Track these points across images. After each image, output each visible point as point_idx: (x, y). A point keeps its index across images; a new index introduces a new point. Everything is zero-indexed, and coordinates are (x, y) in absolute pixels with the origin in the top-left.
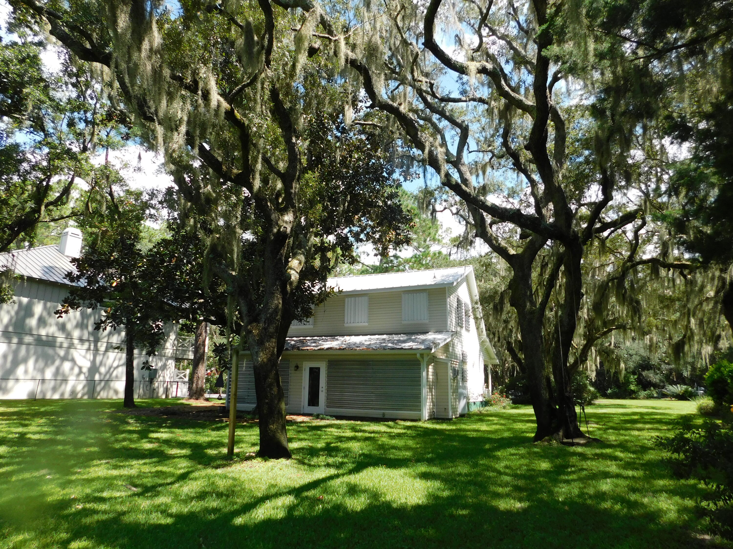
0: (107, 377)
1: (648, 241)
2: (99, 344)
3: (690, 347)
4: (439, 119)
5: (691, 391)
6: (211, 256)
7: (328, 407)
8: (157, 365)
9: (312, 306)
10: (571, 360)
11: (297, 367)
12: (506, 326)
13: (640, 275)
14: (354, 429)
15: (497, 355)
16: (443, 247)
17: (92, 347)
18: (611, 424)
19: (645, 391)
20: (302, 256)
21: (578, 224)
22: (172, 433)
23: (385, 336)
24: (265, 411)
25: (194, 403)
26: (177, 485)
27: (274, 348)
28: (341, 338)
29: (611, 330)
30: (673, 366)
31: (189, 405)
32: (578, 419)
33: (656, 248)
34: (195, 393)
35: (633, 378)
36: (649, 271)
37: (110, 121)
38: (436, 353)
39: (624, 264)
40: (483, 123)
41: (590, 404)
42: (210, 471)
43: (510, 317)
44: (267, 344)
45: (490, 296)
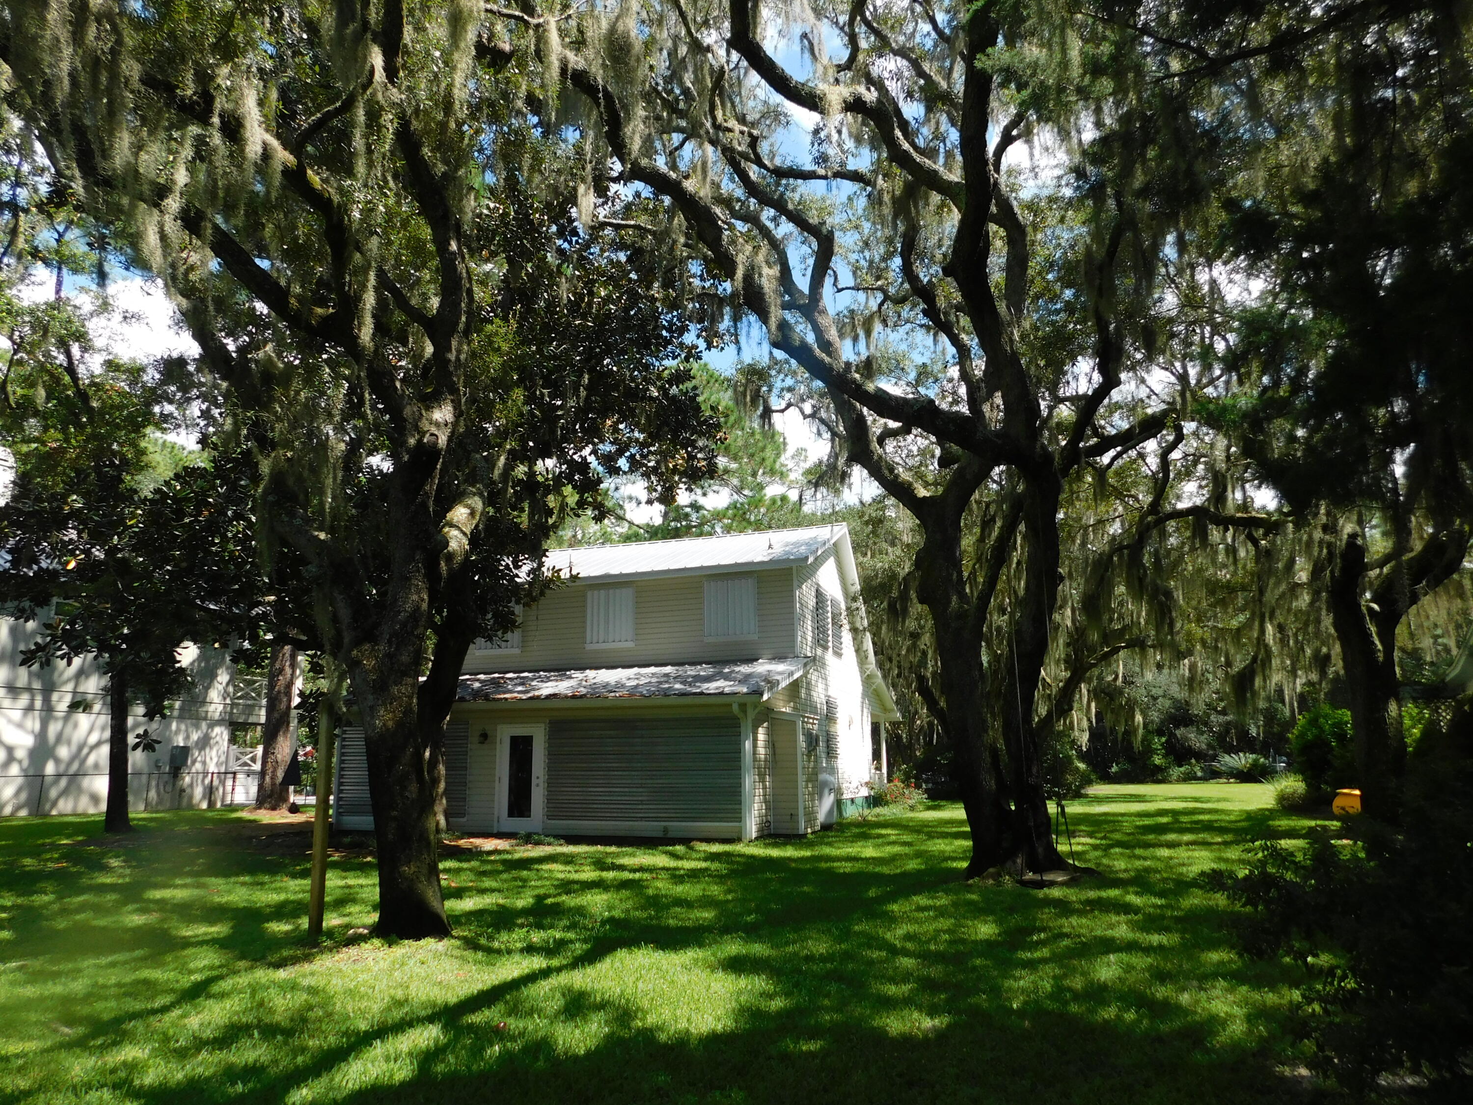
0: (75, 767)
1: (1187, 473)
2: (55, 696)
3: (1265, 680)
4: (774, 219)
5: (1264, 765)
6: (270, 498)
7: (549, 817)
8: (187, 737)
9: (518, 609)
10: (1043, 710)
11: (484, 737)
12: (914, 646)
13: (1173, 541)
14: (600, 864)
15: (897, 703)
16: (790, 488)
17: (38, 704)
18: (1117, 836)
19: (1180, 766)
20: (477, 498)
21: (1053, 439)
22: (199, 886)
23: (668, 669)
24: (390, 836)
25: (266, 817)
26: (176, 1013)
27: (410, 698)
28: (578, 675)
29: (1116, 650)
30: (1230, 718)
31: (254, 821)
32: (1053, 827)
33: (1201, 487)
34: (270, 796)
35: (1158, 742)
36: (1188, 534)
37: (58, 206)
38: (773, 701)
39: (1142, 518)
40: (866, 231)
41: (1077, 795)
42: (262, 975)
43: (922, 627)
44: (395, 690)
45: (882, 586)
